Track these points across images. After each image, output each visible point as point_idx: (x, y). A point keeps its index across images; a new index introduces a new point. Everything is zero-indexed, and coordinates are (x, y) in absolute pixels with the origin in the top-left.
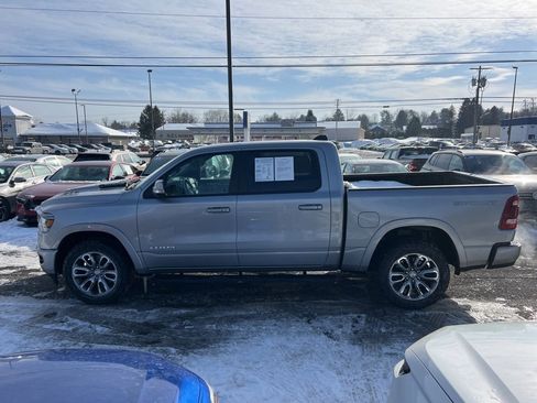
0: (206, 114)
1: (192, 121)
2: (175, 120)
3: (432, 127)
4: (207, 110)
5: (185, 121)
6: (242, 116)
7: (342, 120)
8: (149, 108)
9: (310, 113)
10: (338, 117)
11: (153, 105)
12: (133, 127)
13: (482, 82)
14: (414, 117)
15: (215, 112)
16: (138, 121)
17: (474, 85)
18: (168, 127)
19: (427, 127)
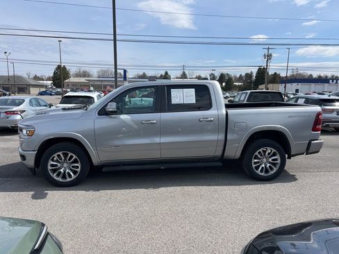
0: (98, 72)
1: (89, 76)
2: (78, 75)
3: (240, 84)
4: (99, 69)
5: (84, 76)
6: (123, 74)
7: (186, 78)
8: (59, 67)
9: (166, 73)
10: (184, 76)
11: (63, 65)
12: (48, 79)
13: (269, 57)
14: (229, 78)
15: (104, 71)
16: (52, 75)
17: (265, 58)
18: (72, 80)
19: (237, 84)
